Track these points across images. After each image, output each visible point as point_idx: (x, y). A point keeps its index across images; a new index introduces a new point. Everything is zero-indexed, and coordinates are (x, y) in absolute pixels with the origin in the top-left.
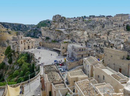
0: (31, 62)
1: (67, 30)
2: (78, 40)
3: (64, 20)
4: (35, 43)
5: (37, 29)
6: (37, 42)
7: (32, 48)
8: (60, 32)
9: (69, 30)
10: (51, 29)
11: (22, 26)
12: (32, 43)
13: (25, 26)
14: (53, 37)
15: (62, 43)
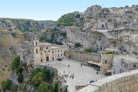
0: (52, 81)
1: (113, 31)
2: (132, 49)
3: (106, 14)
4: (57, 53)
5: (57, 28)
6: (60, 51)
7: (53, 60)
8: (99, 35)
9: (116, 31)
10: (84, 29)
11: (31, 24)
12: (53, 52)
13: (37, 22)
14: (87, 43)
15: (103, 54)
